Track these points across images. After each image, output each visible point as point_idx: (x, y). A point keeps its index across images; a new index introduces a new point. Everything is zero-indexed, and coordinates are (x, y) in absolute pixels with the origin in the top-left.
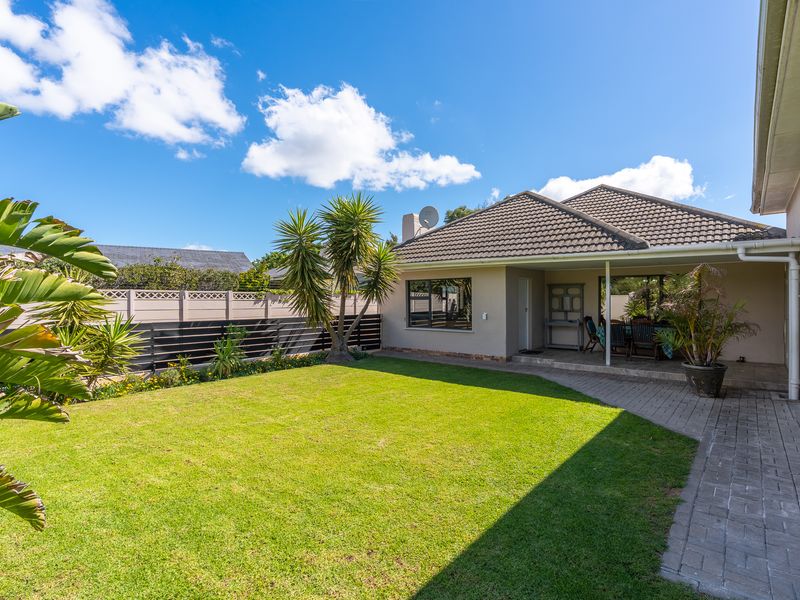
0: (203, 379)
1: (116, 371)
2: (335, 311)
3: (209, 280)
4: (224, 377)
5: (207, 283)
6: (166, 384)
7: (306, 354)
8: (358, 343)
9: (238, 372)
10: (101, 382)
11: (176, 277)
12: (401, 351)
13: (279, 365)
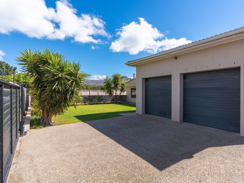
0: (91, 104)
1: (80, 102)
2: (114, 94)
3: (95, 88)
4: (95, 104)
5: (94, 88)
6: (86, 105)
7: (110, 102)
8: (121, 101)
9: (97, 104)
10: (78, 104)
11: (89, 87)
12: (130, 103)
13: (104, 103)
